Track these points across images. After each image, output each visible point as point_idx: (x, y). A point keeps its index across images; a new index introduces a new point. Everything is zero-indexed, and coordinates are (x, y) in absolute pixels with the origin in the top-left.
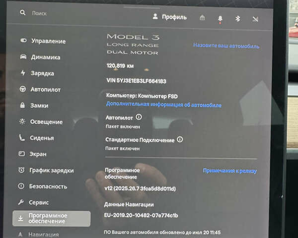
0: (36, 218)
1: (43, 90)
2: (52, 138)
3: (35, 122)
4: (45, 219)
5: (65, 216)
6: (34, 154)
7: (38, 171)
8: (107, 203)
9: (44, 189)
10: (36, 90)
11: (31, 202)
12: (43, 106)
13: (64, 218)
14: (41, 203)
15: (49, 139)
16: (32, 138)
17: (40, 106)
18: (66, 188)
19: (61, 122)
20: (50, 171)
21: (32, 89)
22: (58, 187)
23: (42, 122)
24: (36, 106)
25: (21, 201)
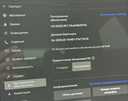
0: (17, 85)
1: (16, 15)
2: (23, 41)
3: (13, 33)
4: (22, 84)
5: (33, 82)
6: (14, 51)
7: (16, 59)
8: (52, 34)
9: (21, 69)
10: (12, 16)
11: (14, 76)
12: (17, 24)
13: (33, 83)
14: (19, 76)
15: (21, 42)
16: (12, 42)
17: (15, 24)
18: (32, 67)
19: (27, 33)
20: (23, 59)
21: (10, 15)
22: (28, 67)
23: (17, 33)
24: (13, 24)
25: (9, 76)
